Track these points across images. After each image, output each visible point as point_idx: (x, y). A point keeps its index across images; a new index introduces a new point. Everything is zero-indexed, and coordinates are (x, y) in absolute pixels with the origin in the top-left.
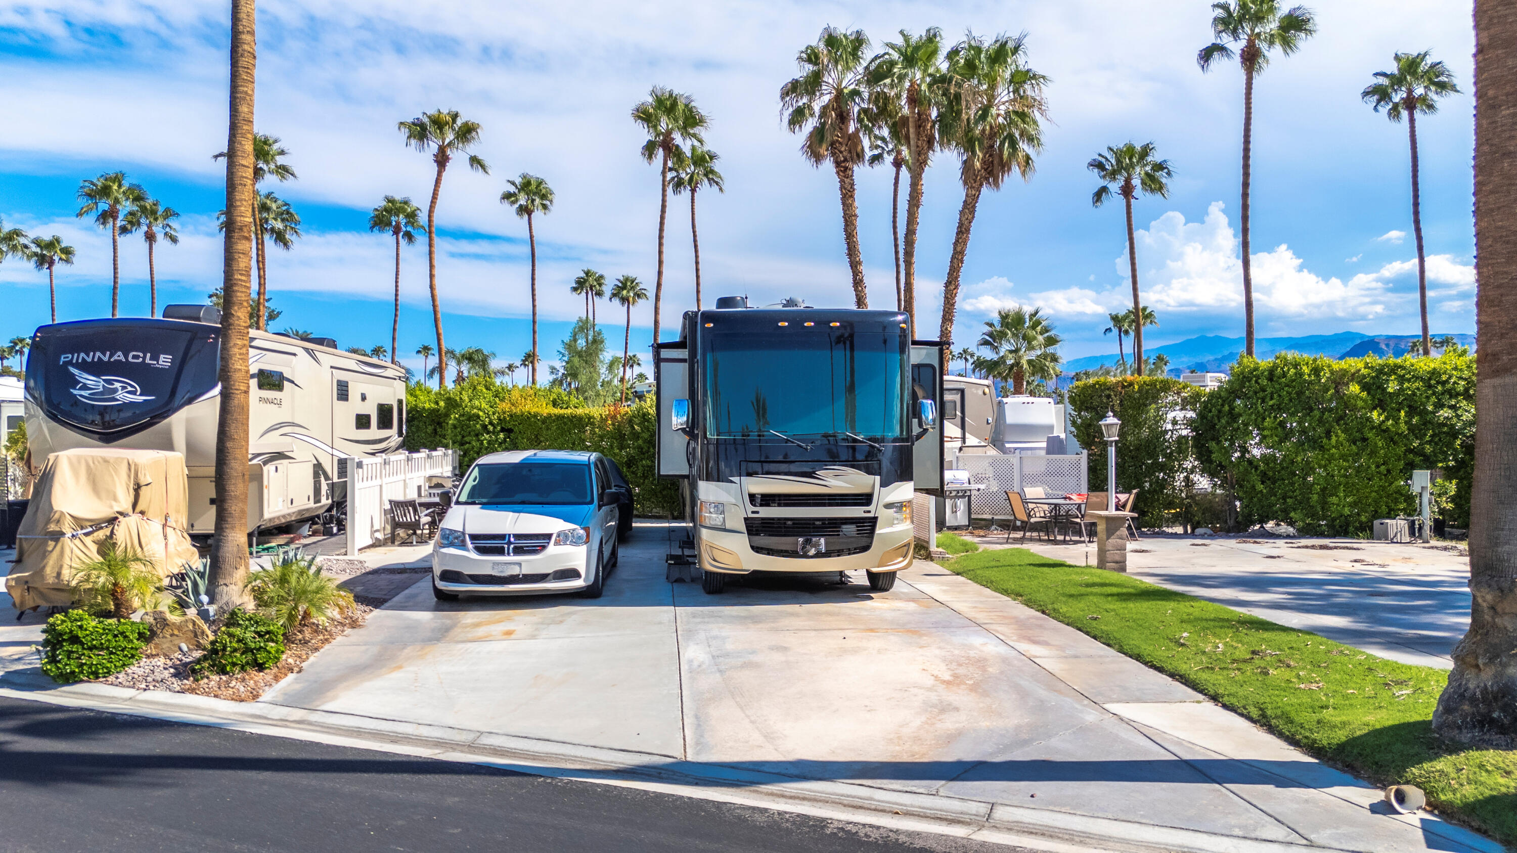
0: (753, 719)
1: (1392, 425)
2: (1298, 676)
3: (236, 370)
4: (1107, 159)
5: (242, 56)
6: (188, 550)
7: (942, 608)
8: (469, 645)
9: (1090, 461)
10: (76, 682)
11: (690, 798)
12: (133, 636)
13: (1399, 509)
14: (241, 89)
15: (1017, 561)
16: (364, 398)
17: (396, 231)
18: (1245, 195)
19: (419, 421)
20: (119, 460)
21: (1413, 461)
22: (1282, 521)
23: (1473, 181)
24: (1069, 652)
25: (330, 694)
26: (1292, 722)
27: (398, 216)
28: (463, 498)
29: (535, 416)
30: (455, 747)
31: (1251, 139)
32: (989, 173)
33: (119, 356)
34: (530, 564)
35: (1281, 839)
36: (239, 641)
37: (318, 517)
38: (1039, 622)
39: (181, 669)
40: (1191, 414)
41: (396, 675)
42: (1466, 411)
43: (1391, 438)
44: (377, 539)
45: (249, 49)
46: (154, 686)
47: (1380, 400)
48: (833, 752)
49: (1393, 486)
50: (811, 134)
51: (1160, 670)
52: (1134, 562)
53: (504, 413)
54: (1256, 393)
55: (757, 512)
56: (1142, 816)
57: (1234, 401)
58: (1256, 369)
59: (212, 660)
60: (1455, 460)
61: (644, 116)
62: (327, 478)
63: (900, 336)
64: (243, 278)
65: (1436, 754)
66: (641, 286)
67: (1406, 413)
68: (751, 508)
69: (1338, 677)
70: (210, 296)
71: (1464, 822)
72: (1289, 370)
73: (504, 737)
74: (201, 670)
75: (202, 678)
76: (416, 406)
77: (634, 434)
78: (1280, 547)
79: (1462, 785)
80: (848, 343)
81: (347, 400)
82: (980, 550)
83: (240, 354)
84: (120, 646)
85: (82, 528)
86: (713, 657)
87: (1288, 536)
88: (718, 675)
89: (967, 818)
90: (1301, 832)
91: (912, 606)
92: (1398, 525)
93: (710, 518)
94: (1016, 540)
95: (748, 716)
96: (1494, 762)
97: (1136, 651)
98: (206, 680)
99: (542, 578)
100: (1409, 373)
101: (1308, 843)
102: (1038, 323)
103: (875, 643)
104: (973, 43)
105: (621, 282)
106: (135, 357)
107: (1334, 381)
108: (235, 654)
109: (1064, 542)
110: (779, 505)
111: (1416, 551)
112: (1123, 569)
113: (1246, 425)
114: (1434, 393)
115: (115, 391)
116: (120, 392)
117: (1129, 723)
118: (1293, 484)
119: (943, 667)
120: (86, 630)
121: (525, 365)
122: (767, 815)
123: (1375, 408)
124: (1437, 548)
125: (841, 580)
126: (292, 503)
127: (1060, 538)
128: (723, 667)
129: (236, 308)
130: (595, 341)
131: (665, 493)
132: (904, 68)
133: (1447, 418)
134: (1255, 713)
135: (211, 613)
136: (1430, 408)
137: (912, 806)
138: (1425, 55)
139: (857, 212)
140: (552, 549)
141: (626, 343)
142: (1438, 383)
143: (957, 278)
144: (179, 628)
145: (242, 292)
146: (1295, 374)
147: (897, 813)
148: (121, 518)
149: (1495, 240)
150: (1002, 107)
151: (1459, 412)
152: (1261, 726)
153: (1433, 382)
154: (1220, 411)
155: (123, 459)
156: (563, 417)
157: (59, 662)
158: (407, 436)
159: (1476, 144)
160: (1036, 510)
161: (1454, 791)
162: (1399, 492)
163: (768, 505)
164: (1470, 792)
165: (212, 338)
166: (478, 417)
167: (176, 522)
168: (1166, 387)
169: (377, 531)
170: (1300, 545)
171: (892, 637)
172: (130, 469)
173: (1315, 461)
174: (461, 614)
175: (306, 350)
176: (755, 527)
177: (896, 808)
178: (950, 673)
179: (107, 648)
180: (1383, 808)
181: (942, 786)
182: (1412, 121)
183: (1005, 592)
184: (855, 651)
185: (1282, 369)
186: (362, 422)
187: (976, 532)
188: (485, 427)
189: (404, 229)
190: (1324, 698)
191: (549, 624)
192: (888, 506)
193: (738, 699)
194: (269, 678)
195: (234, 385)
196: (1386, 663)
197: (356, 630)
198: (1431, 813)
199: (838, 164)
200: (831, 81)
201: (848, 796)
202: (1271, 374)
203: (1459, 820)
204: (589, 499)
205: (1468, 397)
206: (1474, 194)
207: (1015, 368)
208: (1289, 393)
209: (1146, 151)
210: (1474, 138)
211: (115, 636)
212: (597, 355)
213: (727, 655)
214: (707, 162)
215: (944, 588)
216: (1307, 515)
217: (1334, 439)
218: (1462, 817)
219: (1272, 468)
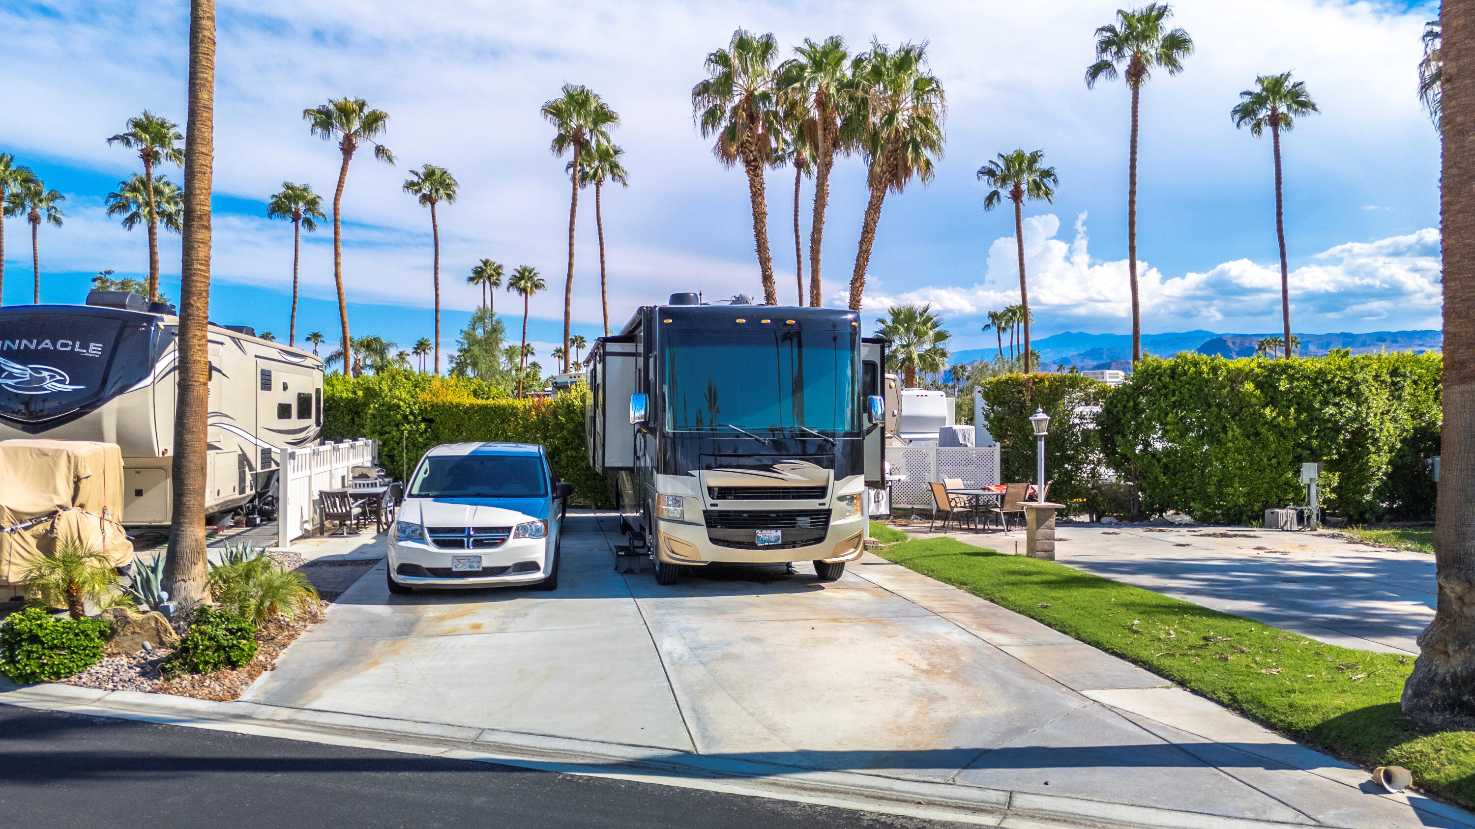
0: (750, 710)
1: (1282, 421)
2: (1255, 662)
3: (195, 362)
4: (998, 166)
5: (202, 41)
6: (124, 543)
7: (895, 598)
8: (440, 639)
9: (1002, 454)
10: (36, 683)
11: (717, 793)
12: (95, 635)
13: (1288, 500)
14: (201, 75)
15: (949, 550)
16: (285, 387)
17: (296, 218)
18: (1132, 203)
19: (337, 411)
20: (57, 453)
21: (1301, 455)
22: (1182, 510)
23: (1439, 202)
24: (1029, 640)
25: (312, 692)
26: (1264, 706)
27: (297, 204)
28: (415, 491)
29: (457, 406)
30: (459, 744)
31: (1138, 150)
32: (893, 176)
33: (47, 344)
34: (489, 557)
35: (1290, 820)
36: (211, 639)
37: (241, 507)
38: (992, 611)
39: (149, 668)
40: (1097, 409)
41: (373, 671)
42: (1349, 408)
43: (1281, 433)
44: (306, 530)
45: (210, 35)
46: (123, 686)
47: (1272, 398)
48: (840, 743)
49: (1283, 477)
50: (723, 134)
51: (1122, 656)
52: (1061, 551)
53: (425, 403)
54: (1159, 390)
55: (716, 505)
56: (1156, 801)
57: (1138, 397)
58: (1159, 367)
59: (182, 658)
60: (1338, 453)
61: (555, 111)
62: (251, 468)
63: (851, 334)
64: (203, 268)
65: (1411, 735)
66: (539, 277)
67: (1295, 409)
68: (709, 501)
69: (1291, 662)
70: (94, 280)
71: (1451, 800)
72: (1189, 369)
73: (507, 734)
74: (172, 669)
75: (173, 678)
76: (333, 395)
77: (558, 425)
78: (1184, 535)
79: (1443, 765)
80: (795, 340)
81: (270, 389)
82: (909, 540)
83: (199, 345)
84: (82, 645)
85: (21, 522)
86: (691, 649)
87: (1186, 525)
88: (701, 667)
89: (988, 806)
90: (1307, 813)
91: (865, 596)
92: (1288, 514)
93: (668, 511)
94: (938, 529)
95: (745, 709)
96: (1468, 743)
97: (1094, 638)
98: (177, 680)
99: (502, 570)
100: (1298, 372)
101: (1317, 824)
102: (929, 319)
103: (845, 633)
104: (879, 51)
105: (519, 272)
106: (64, 345)
107: (1230, 380)
108: (207, 652)
109: (984, 531)
110: (736, 498)
111: (1305, 537)
112: (1052, 558)
113: (1149, 420)
114: (1320, 392)
115: (43, 379)
116: (48, 381)
117: (1111, 709)
118: (1191, 476)
119: (917, 656)
120: (46, 629)
121: (417, 353)
122: (798, 808)
123: (1267, 405)
124: (1325, 535)
125: (788, 570)
126: (218, 494)
127: (980, 527)
128: (704, 660)
129: (195, 298)
130: (494, 330)
131: (589, 483)
132: (814, 72)
133: (1332, 415)
134: (1226, 698)
135: (172, 610)
136: (1317, 406)
137: (932, 795)
138: (1289, 75)
139: (767, 210)
140: (512, 542)
141: (524, 333)
142: (1324, 382)
143: (862, 276)
144: (141, 626)
145: (202, 282)
146: (1195, 372)
147: (920, 803)
148: (61, 512)
149: (1463, 256)
150: (905, 113)
151: (1343, 409)
152: (1234, 710)
153: (1319, 381)
154: (1125, 407)
155: (62, 451)
156: (486, 407)
157: (18, 662)
158: (324, 425)
159: (1443, 167)
160: (957, 500)
161: (1438, 771)
162: (1287, 483)
163: (724, 498)
164: (1452, 772)
165: (144, 327)
166: (399, 407)
167: (113, 515)
168: (1074, 383)
169: (306, 522)
170: (1202, 533)
171: (858, 627)
172: (69, 462)
173: (1213, 454)
174: (421, 608)
175: (233, 338)
176: (713, 520)
177: (917, 798)
178: (925, 662)
179: (69, 648)
180: (1373, 788)
181: (957, 775)
182: (1276, 136)
183: (949, 581)
184: (828, 641)
185: (1183, 367)
186: (284, 411)
187: (898, 521)
188: (405, 417)
189: (303, 216)
190: (1288, 683)
191: (514, 617)
192: (841, 498)
193: (730, 692)
194: (244, 676)
195: (193, 377)
196: (1331, 648)
197: (318, 625)
198: (1417, 791)
199: (748, 163)
200: (741, 82)
201: (867, 787)
202: (1173, 372)
203: (1446, 799)
204: (543, 492)
205: (1350, 395)
206: (1441, 213)
207: (907, 363)
208: (1190, 390)
209: (1034, 158)
210: (1441, 160)
211: (77, 635)
212: (497, 344)
213: (704, 647)
214: (612, 157)
215: (889, 577)
216: (1204, 505)
217: (1230, 433)
218: (1448, 795)
219: (1173, 461)
